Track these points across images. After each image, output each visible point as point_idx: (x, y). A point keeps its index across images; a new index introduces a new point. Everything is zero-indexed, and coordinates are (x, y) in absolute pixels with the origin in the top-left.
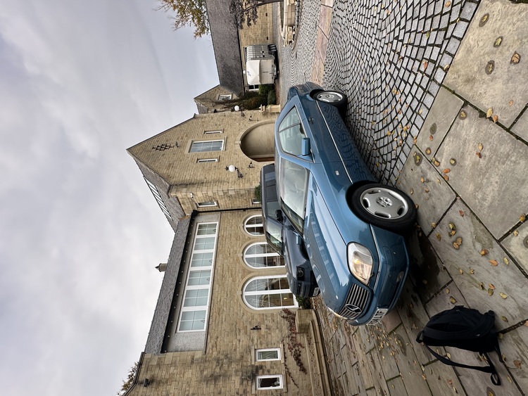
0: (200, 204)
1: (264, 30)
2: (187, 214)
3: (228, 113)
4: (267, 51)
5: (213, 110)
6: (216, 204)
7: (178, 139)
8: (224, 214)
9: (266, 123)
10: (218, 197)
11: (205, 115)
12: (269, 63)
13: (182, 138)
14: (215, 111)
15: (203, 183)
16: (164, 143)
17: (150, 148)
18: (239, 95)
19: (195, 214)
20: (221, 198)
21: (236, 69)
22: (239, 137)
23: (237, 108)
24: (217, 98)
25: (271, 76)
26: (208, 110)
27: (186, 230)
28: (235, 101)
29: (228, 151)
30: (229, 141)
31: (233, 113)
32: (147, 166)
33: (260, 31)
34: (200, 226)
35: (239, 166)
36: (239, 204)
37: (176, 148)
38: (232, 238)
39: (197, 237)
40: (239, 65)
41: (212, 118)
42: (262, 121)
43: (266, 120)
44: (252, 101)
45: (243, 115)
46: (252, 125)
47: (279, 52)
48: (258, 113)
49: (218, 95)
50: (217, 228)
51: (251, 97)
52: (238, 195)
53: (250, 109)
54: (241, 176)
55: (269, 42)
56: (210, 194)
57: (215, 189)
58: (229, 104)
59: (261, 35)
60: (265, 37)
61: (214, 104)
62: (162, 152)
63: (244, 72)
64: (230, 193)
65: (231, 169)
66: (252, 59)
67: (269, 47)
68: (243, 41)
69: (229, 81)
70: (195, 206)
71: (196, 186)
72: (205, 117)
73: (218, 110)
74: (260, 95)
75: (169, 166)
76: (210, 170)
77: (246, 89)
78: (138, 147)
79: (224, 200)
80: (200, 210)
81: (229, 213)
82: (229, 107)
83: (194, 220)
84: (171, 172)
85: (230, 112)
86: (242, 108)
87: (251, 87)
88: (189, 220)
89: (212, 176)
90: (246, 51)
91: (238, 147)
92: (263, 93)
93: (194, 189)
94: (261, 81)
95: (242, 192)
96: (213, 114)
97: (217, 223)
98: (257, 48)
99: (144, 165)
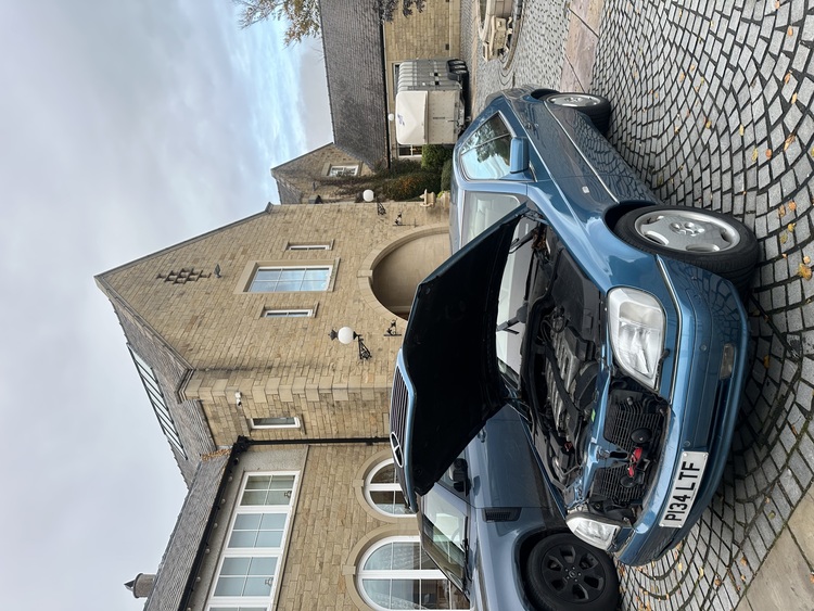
0: (257, 422)
1: (441, 30)
2: (223, 447)
3: (348, 205)
4: (444, 74)
5: (314, 197)
6: (298, 424)
7: (222, 258)
8: (317, 450)
9: (434, 233)
10: (304, 406)
11: (293, 207)
12: (449, 99)
13: (233, 257)
14: (319, 200)
15: (270, 368)
16: (189, 266)
17: (152, 275)
18: (377, 167)
19: (243, 446)
20: (314, 407)
21: (373, 110)
22: (369, 261)
23: (368, 195)
24: (325, 172)
25: (451, 127)
26: (302, 196)
27: (214, 491)
28: (365, 180)
29: (339, 293)
30: (344, 268)
31: (360, 205)
32: (138, 318)
33: (430, 32)
34: (252, 482)
35: (363, 331)
36: (357, 426)
37: (214, 278)
38: (333, 520)
39: (241, 510)
40: (380, 102)
41: (309, 214)
42: (426, 227)
43: (437, 226)
44: (406, 180)
45: (382, 212)
46: (402, 234)
47: (473, 75)
48: (416, 210)
49: (327, 166)
50: (295, 489)
51: (404, 172)
52: (357, 401)
53: (399, 198)
54: (365, 355)
55: (451, 55)
56: (286, 397)
57: (299, 385)
58: (350, 186)
59: (434, 40)
60: (442, 43)
61: (317, 184)
62: (179, 288)
63: (390, 117)
64: (337, 396)
65: (344, 335)
66: (410, 88)
67: (451, 65)
68: (392, 50)
69: (355, 137)
70: (245, 427)
71: (253, 374)
72: (293, 212)
73: (326, 197)
74: (424, 170)
75: (192, 323)
76: (291, 335)
77: (394, 154)
78: (124, 273)
79: (318, 413)
80: (257, 436)
81: (330, 449)
82: (350, 192)
83: (236, 463)
84: (195, 336)
85: (352, 203)
86: (381, 196)
87: (405, 150)
88: (224, 462)
89: (294, 351)
90: (397, 72)
91: (365, 285)
92: (430, 163)
93: (245, 383)
94: (427, 137)
95: (367, 396)
96: (310, 207)
97: (297, 474)
98: (422, 66)
99: (130, 317)
